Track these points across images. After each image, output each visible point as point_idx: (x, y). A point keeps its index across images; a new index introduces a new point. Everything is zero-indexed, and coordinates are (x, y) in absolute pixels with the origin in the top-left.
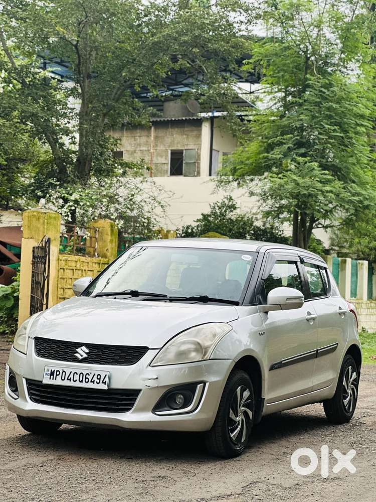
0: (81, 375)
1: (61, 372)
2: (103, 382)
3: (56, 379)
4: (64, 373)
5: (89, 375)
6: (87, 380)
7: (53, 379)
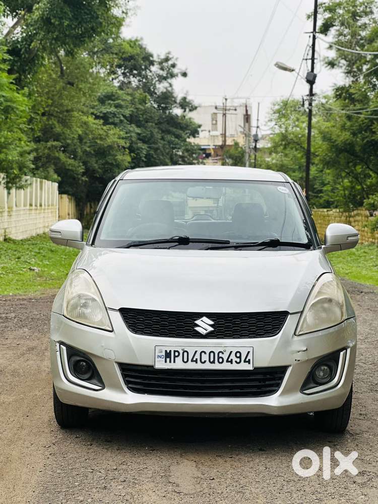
0: (212, 354)
1: (181, 352)
2: (245, 361)
3: (174, 362)
4: (186, 354)
5: (223, 353)
6: (221, 360)
7: (170, 362)
